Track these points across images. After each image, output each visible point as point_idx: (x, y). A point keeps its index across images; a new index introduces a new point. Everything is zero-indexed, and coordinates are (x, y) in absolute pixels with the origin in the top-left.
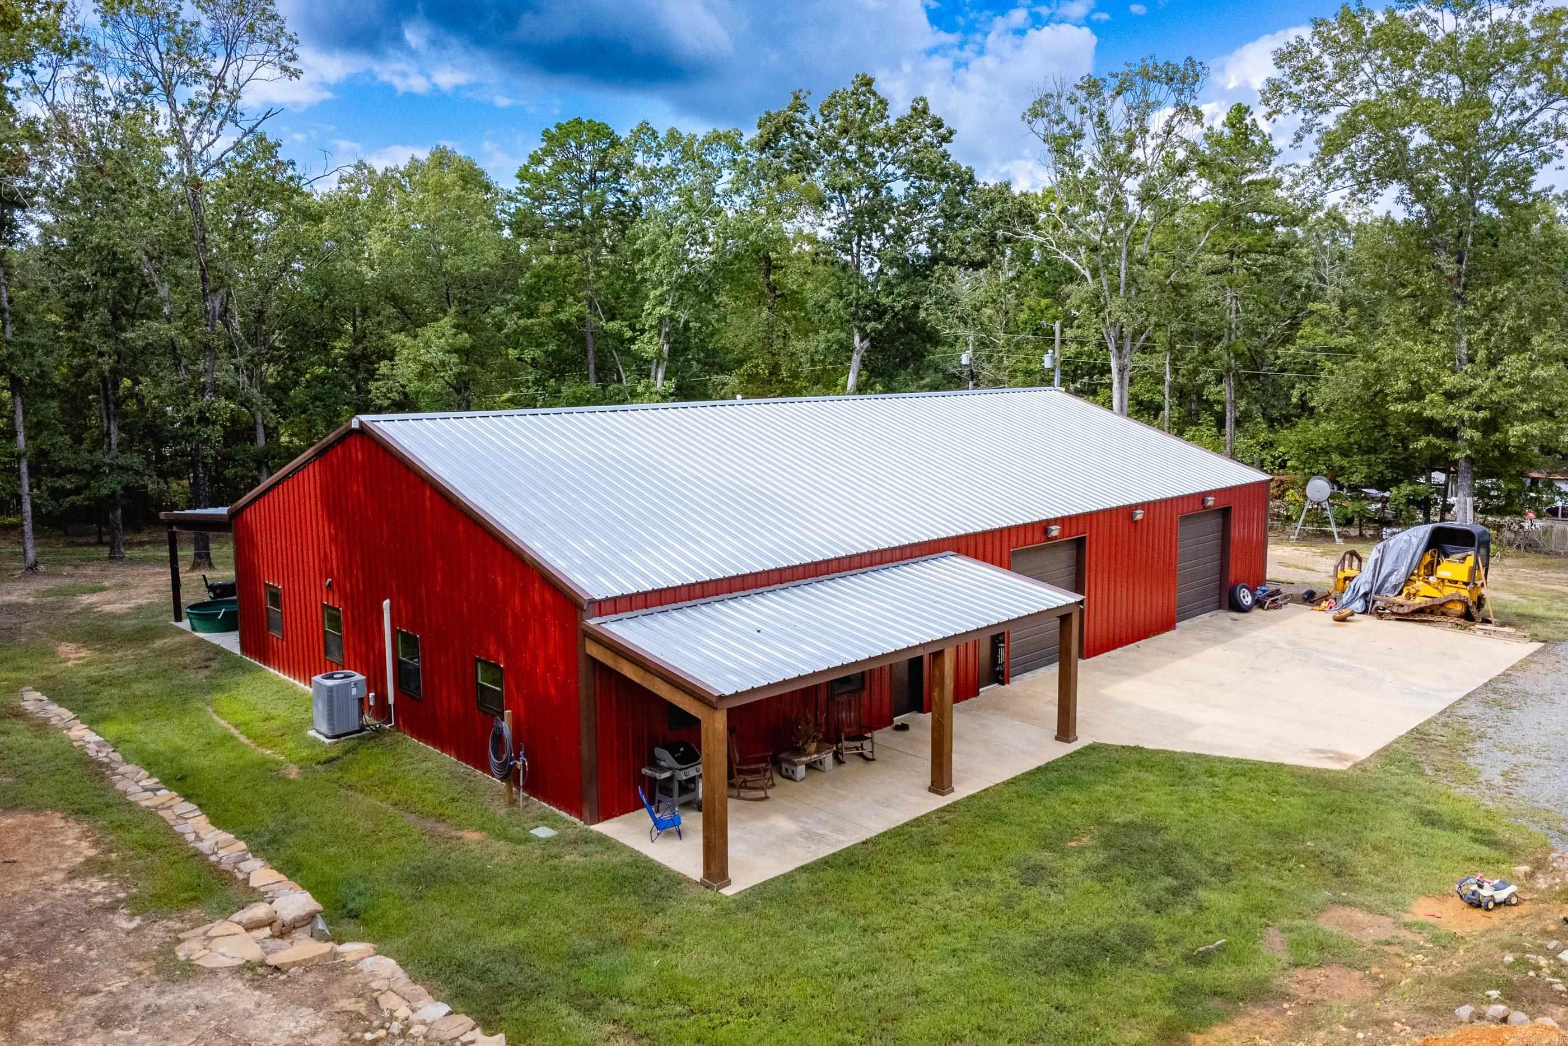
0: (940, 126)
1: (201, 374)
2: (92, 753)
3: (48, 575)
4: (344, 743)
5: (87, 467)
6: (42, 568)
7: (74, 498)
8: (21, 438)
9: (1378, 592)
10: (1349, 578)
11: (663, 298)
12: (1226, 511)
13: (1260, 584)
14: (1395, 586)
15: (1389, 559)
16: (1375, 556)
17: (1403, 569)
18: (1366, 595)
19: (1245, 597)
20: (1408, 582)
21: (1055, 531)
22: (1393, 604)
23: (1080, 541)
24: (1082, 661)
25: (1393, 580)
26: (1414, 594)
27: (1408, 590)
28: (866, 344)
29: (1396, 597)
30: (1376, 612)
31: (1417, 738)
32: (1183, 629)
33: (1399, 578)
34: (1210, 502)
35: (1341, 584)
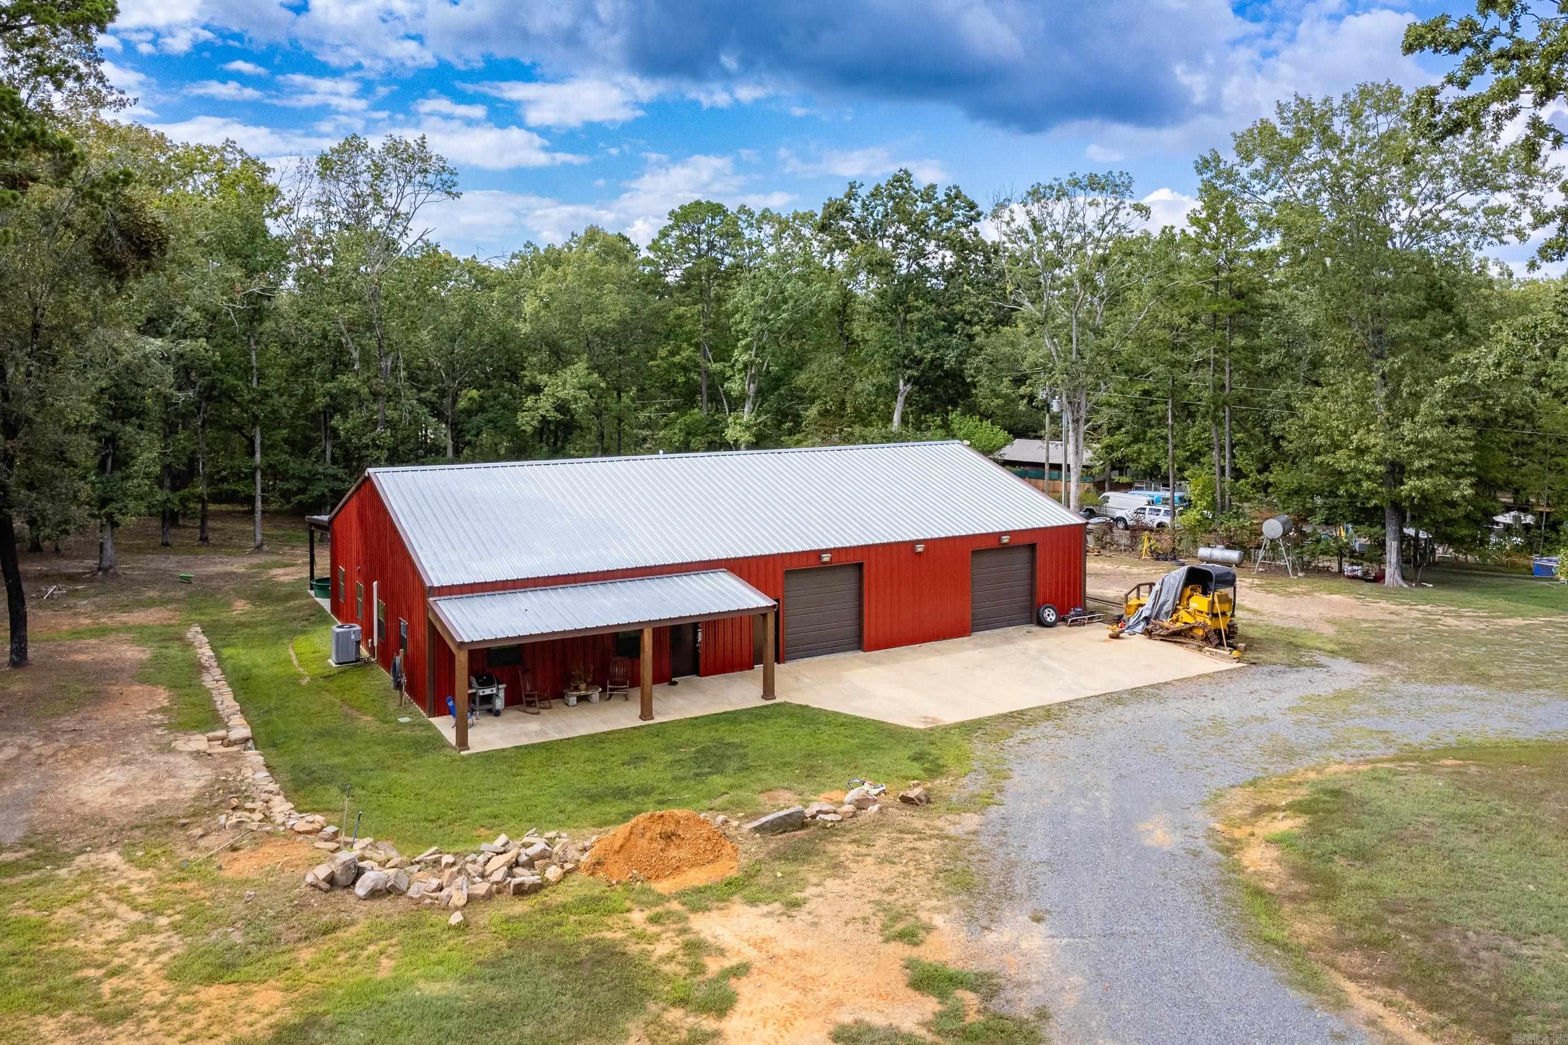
0: (972, 209)
1: (376, 413)
2: (203, 661)
3: (267, 552)
4: (344, 667)
5: (306, 475)
6: (265, 548)
7: (300, 497)
8: (258, 456)
9: (1157, 617)
10: (1141, 605)
11: (747, 348)
12: (1032, 547)
13: (1075, 606)
14: (1167, 613)
15: (1164, 591)
16: (1157, 587)
17: (1171, 600)
18: (1147, 619)
19: (1050, 615)
20: (1175, 610)
21: (826, 558)
22: (1161, 627)
23: (860, 566)
24: (861, 653)
25: (1165, 609)
26: (1177, 620)
27: (1174, 617)
28: (909, 387)
29: (1166, 623)
30: (1149, 633)
31: (1010, 716)
32: (977, 636)
33: (1169, 607)
34: (1005, 539)
35: (1133, 610)
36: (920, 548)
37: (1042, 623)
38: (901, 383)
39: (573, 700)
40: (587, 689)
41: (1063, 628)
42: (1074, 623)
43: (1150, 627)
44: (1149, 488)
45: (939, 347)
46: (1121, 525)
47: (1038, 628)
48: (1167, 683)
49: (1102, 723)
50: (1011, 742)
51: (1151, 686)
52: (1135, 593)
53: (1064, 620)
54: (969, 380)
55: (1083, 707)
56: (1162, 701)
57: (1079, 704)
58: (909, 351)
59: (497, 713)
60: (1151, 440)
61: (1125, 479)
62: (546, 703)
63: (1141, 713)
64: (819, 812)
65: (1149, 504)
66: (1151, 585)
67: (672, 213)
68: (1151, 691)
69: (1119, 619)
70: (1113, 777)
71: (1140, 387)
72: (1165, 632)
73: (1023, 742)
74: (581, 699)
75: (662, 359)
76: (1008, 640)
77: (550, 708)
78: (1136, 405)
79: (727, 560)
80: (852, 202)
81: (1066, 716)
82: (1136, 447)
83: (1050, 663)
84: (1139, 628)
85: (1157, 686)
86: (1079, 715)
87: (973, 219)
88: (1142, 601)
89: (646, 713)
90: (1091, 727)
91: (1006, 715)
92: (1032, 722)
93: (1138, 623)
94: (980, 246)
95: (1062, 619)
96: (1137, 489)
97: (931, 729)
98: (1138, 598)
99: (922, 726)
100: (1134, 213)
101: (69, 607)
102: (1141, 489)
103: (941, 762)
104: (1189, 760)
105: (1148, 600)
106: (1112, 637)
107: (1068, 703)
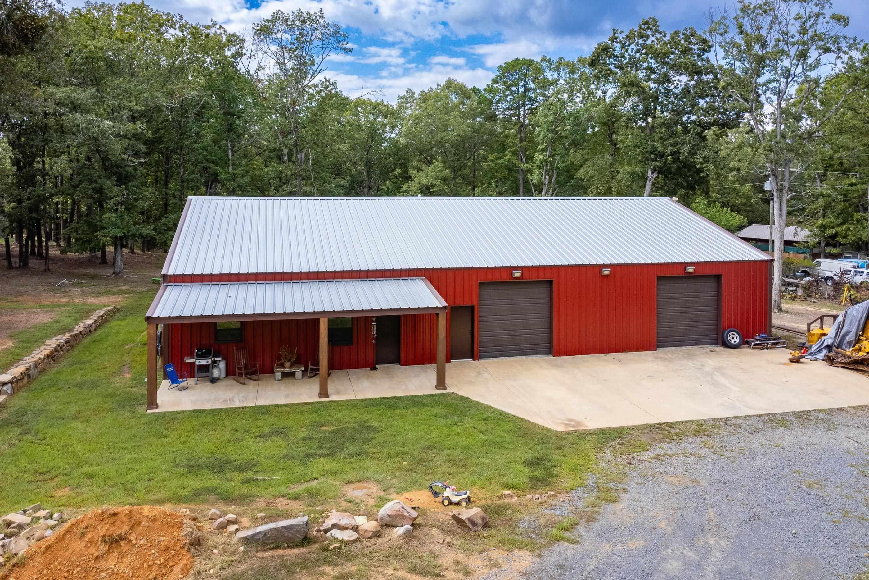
0: (704, 43)
1: (295, 187)
9: (839, 346)
10: (824, 335)
11: (543, 150)
12: (718, 278)
13: (760, 332)
14: (849, 343)
15: (847, 322)
16: (840, 319)
17: (854, 331)
18: (829, 347)
19: (734, 339)
20: (858, 341)
21: (517, 274)
22: (844, 356)
23: (551, 282)
24: (550, 357)
25: (848, 339)
26: (860, 350)
27: (857, 347)
28: (655, 175)
29: (849, 351)
30: (830, 361)
31: (659, 427)
32: (662, 352)
33: (851, 337)
34: (690, 269)
35: (815, 338)
36: (606, 272)
37: (726, 345)
38: (650, 172)
39: (279, 375)
40: (291, 367)
41: (746, 350)
42: (757, 347)
43: (831, 354)
44: (855, 257)
45: (677, 144)
46: (830, 283)
47: (722, 349)
48: (841, 409)
49: (755, 445)
50: (645, 456)
51: (823, 411)
52: (817, 324)
53: (748, 343)
54: (698, 166)
55: (740, 426)
56: (831, 427)
57: (737, 422)
58: (655, 148)
59: (214, 381)
60: (858, 221)
61: (836, 251)
62: (254, 377)
63: (804, 438)
64: (334, 526)
65: (855, 267)
66: (835, 317)
67: (500, 67)
68: (821, 415)
69: (802, 346)
70: (744, 517)
71: (848, 181)
72: (846, 360)
73: (657, 458)
74: (286, 375)
75: (492, 161)
76: (690, 356)
77: (259, 380)
78: (845, 195)
79: (425, 269)
80: (614, 43)
81: (718, 434)
82: (844, 227)
83: (721, 380)
84: (821, 355)
85: (830, 412)
86: (733, 433)
87: (704, 50)
88: (825, 331)
89: (324, 393)
90: (743, 448)
91: (653, 426)
92: (679, 436)
93: (820, 351)
94: (710, 70)
95: (745, 342)
96: (846, 257)
97: (569, 433)
98: (822, 328)
99: (560, 429)
100: (834, 23)
101: (65, 292)
102: (849, 258)
103: (555, 471)
104: (850, 504)
105: (830, 330)
106: (792, 361)
107: (725, 420)
